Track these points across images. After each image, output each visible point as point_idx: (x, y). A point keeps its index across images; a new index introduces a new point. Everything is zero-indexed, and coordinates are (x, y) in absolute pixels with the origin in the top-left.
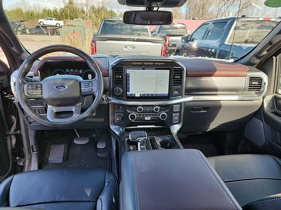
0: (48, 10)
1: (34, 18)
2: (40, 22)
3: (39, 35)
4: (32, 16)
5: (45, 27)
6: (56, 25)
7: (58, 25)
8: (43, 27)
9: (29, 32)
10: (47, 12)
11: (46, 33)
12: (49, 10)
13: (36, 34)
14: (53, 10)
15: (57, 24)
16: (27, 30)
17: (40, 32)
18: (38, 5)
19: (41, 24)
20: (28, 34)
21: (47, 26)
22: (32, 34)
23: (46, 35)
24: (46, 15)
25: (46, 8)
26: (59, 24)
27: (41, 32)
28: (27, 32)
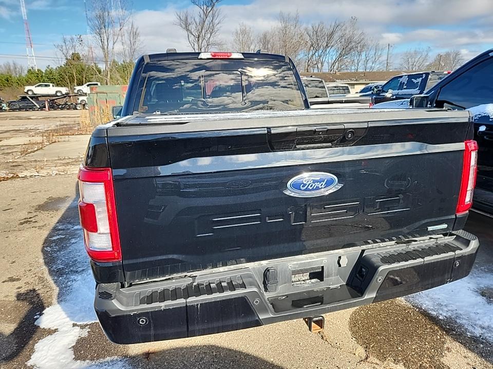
0: (36, 70)
1: (12, 85)
2: (28, 91)
3: (27, 110)
4: (8, 81)
5: (36, 97)
6: (56, 94)
7: (59, 94)
8: (32, 98)
9: (7, 108)
10: (36, 75)
11: (39, 107)
12: (38, 70)
13: (20, 109)
14: (46, 71)
15: (57, 92)
16: (3, 105)
17: (27, 106)
18: (14, 64)
19: (30, 93)
20: (5, 110)
21: (40, 97)
22: (14, 110)
23: (38, 110)
24: (34, 79)
25: (32, 68)
26: (60, 92)
27: (30, 106)
28: (4, 108)
